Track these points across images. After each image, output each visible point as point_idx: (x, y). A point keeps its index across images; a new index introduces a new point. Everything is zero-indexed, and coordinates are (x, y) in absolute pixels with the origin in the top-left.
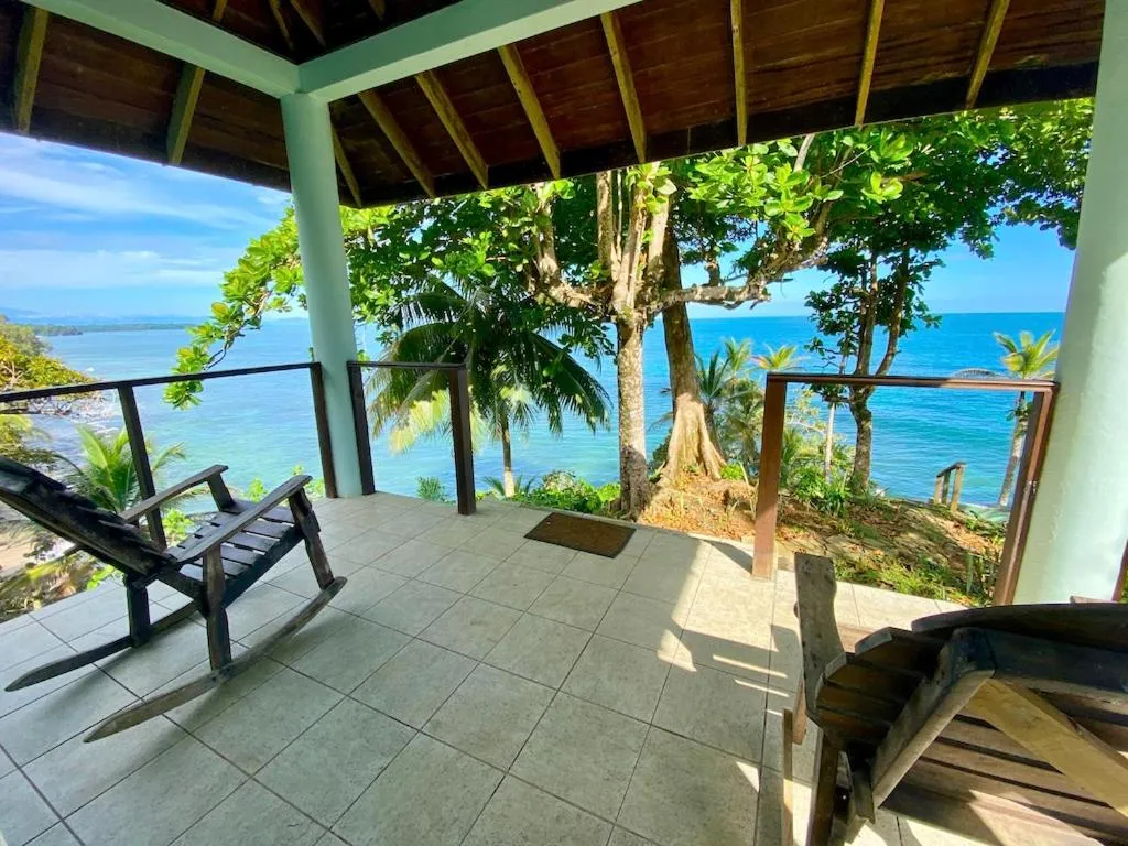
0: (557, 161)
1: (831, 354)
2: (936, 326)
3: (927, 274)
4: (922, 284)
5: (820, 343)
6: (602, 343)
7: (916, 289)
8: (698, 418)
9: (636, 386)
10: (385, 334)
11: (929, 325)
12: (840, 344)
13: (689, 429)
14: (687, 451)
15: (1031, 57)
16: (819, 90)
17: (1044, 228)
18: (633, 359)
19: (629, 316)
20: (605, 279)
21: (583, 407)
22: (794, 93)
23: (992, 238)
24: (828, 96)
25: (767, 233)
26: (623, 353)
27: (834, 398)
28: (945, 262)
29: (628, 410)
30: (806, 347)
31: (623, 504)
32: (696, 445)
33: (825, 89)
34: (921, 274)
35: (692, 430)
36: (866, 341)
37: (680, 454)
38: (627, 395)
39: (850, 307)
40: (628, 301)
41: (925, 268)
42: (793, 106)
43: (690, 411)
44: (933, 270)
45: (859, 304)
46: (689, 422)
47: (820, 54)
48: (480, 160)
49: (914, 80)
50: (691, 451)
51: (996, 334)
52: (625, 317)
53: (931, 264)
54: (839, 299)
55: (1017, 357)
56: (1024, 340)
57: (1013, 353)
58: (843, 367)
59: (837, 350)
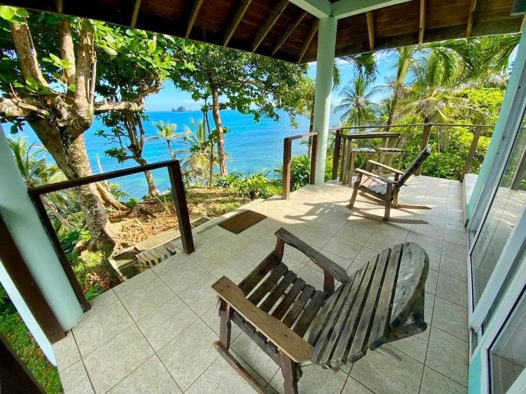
1: (112, 137)
5: (102, 131)
12: (113, 131)
27: (124, 158)
55: (164, 131)
56: (162, 124)
57: (162, 130)
58: (120, 142)
59: (113, 134)
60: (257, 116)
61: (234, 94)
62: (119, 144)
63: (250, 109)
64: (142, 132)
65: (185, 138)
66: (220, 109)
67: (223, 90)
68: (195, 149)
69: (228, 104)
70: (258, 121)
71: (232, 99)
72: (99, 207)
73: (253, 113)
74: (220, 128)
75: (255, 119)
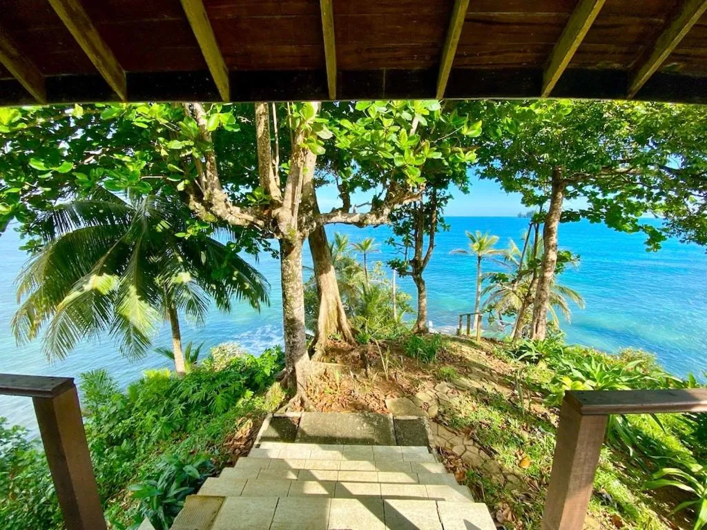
0: (226, 80)
1: (400, 247)
2: (448, 230)
3: (446, 202)
4: (443, 207)
5: (393, 240)
6: (261, 243)
7: (440, 211)
8: (336, 299)
9: (297, 289)
10: (32, 243)
11: (444, 230)
12: (403, 240)
13: (330, 307)
14: (330, 324)
15: (675, 63)
16: (516, 55)
17: (497, 181)
18: (295, 268)
19: (293, 237)
20: (268, 203)
21: (247, 293)
22: (493, 54)
23: (469, 184)
24: (521, 63)
25: (359, 172)
26: (287, 263)
27: (404, 273)
28: (454, 197)
29: (292, 308)
30: (386, 242)
31: (288, 383)
32: (336, 319)
33: (521, 55)
34: (443, 202)
35: (333, 308)
36: (419, 241)
37: (326, 328)
38: (291, 297)
39: (407, 219)
40: (293, 225)
41: (445, 199)
42: (486, 68)
43: (330, 295)
44: (449, 200)
45: (412, 218)
46: (330, 302)
47: (530, 15)
48: (112, 61)
49: (590, 64)
50: (333, 324)
51: (466, 232)
52: (290, 238)
53: (448, 197)
54: (401, 215)
55: (477, 244)
56: (478, 234)
57: (474, 241)
58: (406, 253)
59: (403, 243)
60: (655, 238)
61: (604, 195)
62: (404, 256)
63: (639, 224)
64: (431, 245)
65: (506, 258)
66: (562, 221)
67: (580, 188)
68: (499, 278)
69: (583, 213)
70: (657, 247)
71: (599, 204)
72: (299, 337)
73: (644, 230)
74: (551, 251)
75: (649, 243)
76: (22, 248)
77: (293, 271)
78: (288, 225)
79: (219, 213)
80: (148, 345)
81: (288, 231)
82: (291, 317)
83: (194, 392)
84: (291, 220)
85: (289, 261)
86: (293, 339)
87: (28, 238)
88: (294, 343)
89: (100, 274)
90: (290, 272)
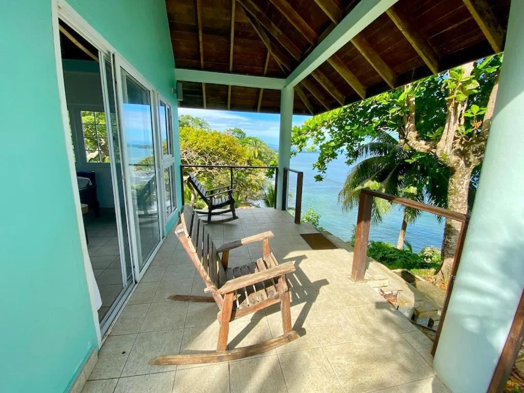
19: (446, 159)
52: (442, 160)
76: (346, 163)
77: (455, 187)
78: (441, 150)
79: (411, 145)
80: (380, 222)
81: (441, 155)
82: (449, 223)
83: (391, 253)
84: (444, 148)
85: (453, 179)
86: (447, 239)
87: (349, 158)
88: (447, 242)
89: (373, 180)
90: (452, 188)
